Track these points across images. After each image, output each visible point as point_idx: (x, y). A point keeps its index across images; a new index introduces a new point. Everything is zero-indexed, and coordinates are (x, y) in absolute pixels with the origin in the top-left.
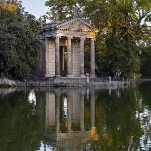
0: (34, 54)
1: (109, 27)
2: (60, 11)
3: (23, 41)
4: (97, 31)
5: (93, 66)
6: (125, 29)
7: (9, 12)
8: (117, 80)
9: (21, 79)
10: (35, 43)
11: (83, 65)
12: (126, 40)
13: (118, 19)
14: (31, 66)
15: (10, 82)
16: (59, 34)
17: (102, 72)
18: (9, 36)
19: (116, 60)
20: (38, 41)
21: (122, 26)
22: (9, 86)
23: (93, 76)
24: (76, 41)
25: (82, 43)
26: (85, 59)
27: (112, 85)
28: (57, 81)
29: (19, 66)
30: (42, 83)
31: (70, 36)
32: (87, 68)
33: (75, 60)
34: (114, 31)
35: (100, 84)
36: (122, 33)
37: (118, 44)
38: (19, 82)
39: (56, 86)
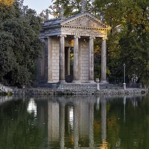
0: (35, 56)
1: (124, 24)
2: (66, 5)
3: (21, 41)
4: (109, 28)
5: (104, 70)
6: (143, 27)
7: (5, 7)
8: (133, 87)
9: (19, 85)
10: (35, 43)
11: (92, 69)
12: (144, 39)
13: (134, 15)
14: (31, 70)
15: (7, 89)
16: (64, 32)
17: (116, 78)
18: (5, 34)
19: (132, 63)
20: (39, 41)
21: (139, 22)
22: (5, 94)
23: (105, 82)
24: (84, 40)
25: (92, 43)
26: (95, 62)
27: (127, 93)
28: (62, 88)
29: (16, 70)
30: (44, 90)
31: (78, 34)
32: (98, 72)
33: (83, 62)
34: (130, 28)
35: (112, 92)
36: (140, 31)
37: (134, 44)
38: (17, 89)
39: (61, 94)
